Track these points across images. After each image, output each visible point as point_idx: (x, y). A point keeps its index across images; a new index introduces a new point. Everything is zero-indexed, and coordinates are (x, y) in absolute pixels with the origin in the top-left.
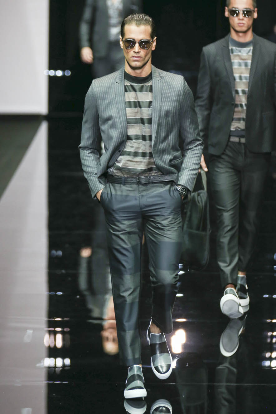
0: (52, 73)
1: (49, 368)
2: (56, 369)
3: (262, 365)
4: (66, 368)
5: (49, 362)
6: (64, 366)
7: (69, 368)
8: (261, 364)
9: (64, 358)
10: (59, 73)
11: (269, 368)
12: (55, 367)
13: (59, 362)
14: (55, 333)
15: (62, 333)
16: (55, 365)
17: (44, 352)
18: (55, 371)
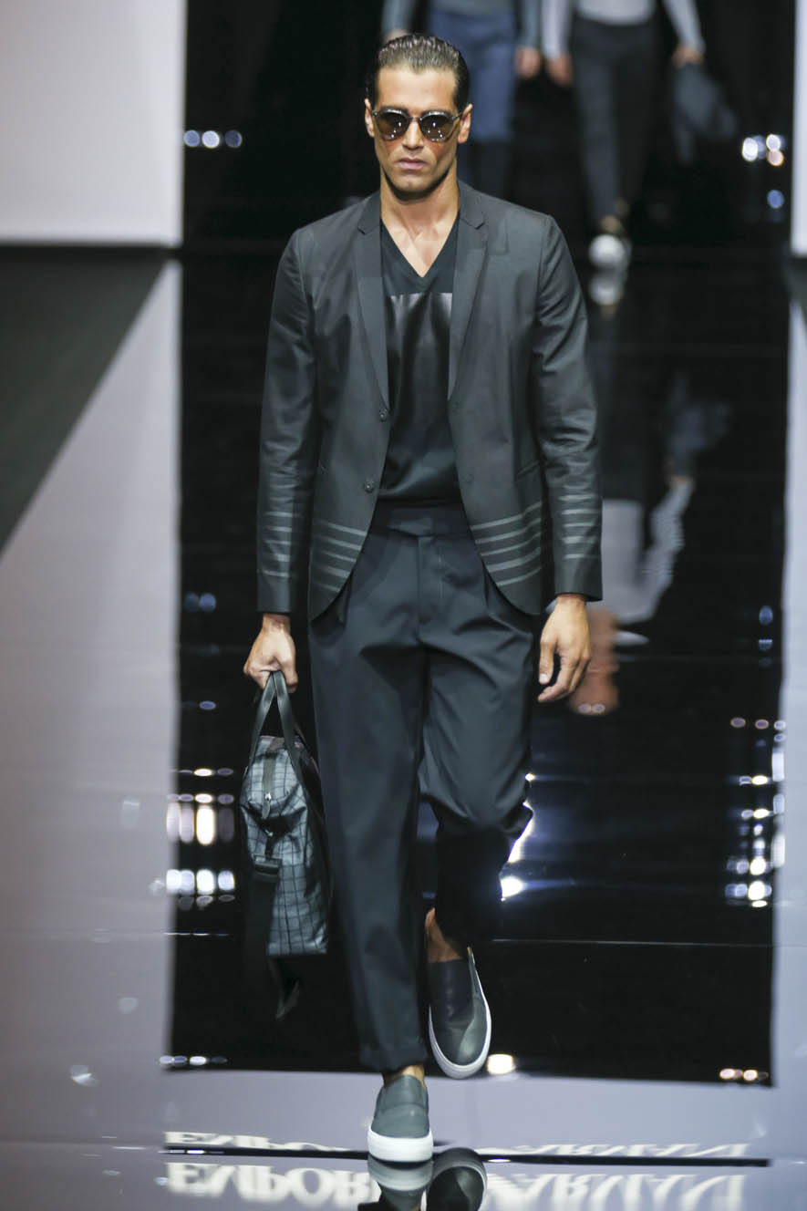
0: (192, 138)
1: (179, 896)
2: (198, 900)
3: (727, 893)
4: (221, 898)
5: (178, 880)
6: (218, 893)
7: (233, 898)
8: (724, 892)
9: (217, 871)
10: (212, 140)
11: (744, 903)
12: (196, 894)
13: (206, 882)
14: (195, 806)
15: (216, 806)
16: (196, 889)
17: (167, 854)
18: (195, 904)
